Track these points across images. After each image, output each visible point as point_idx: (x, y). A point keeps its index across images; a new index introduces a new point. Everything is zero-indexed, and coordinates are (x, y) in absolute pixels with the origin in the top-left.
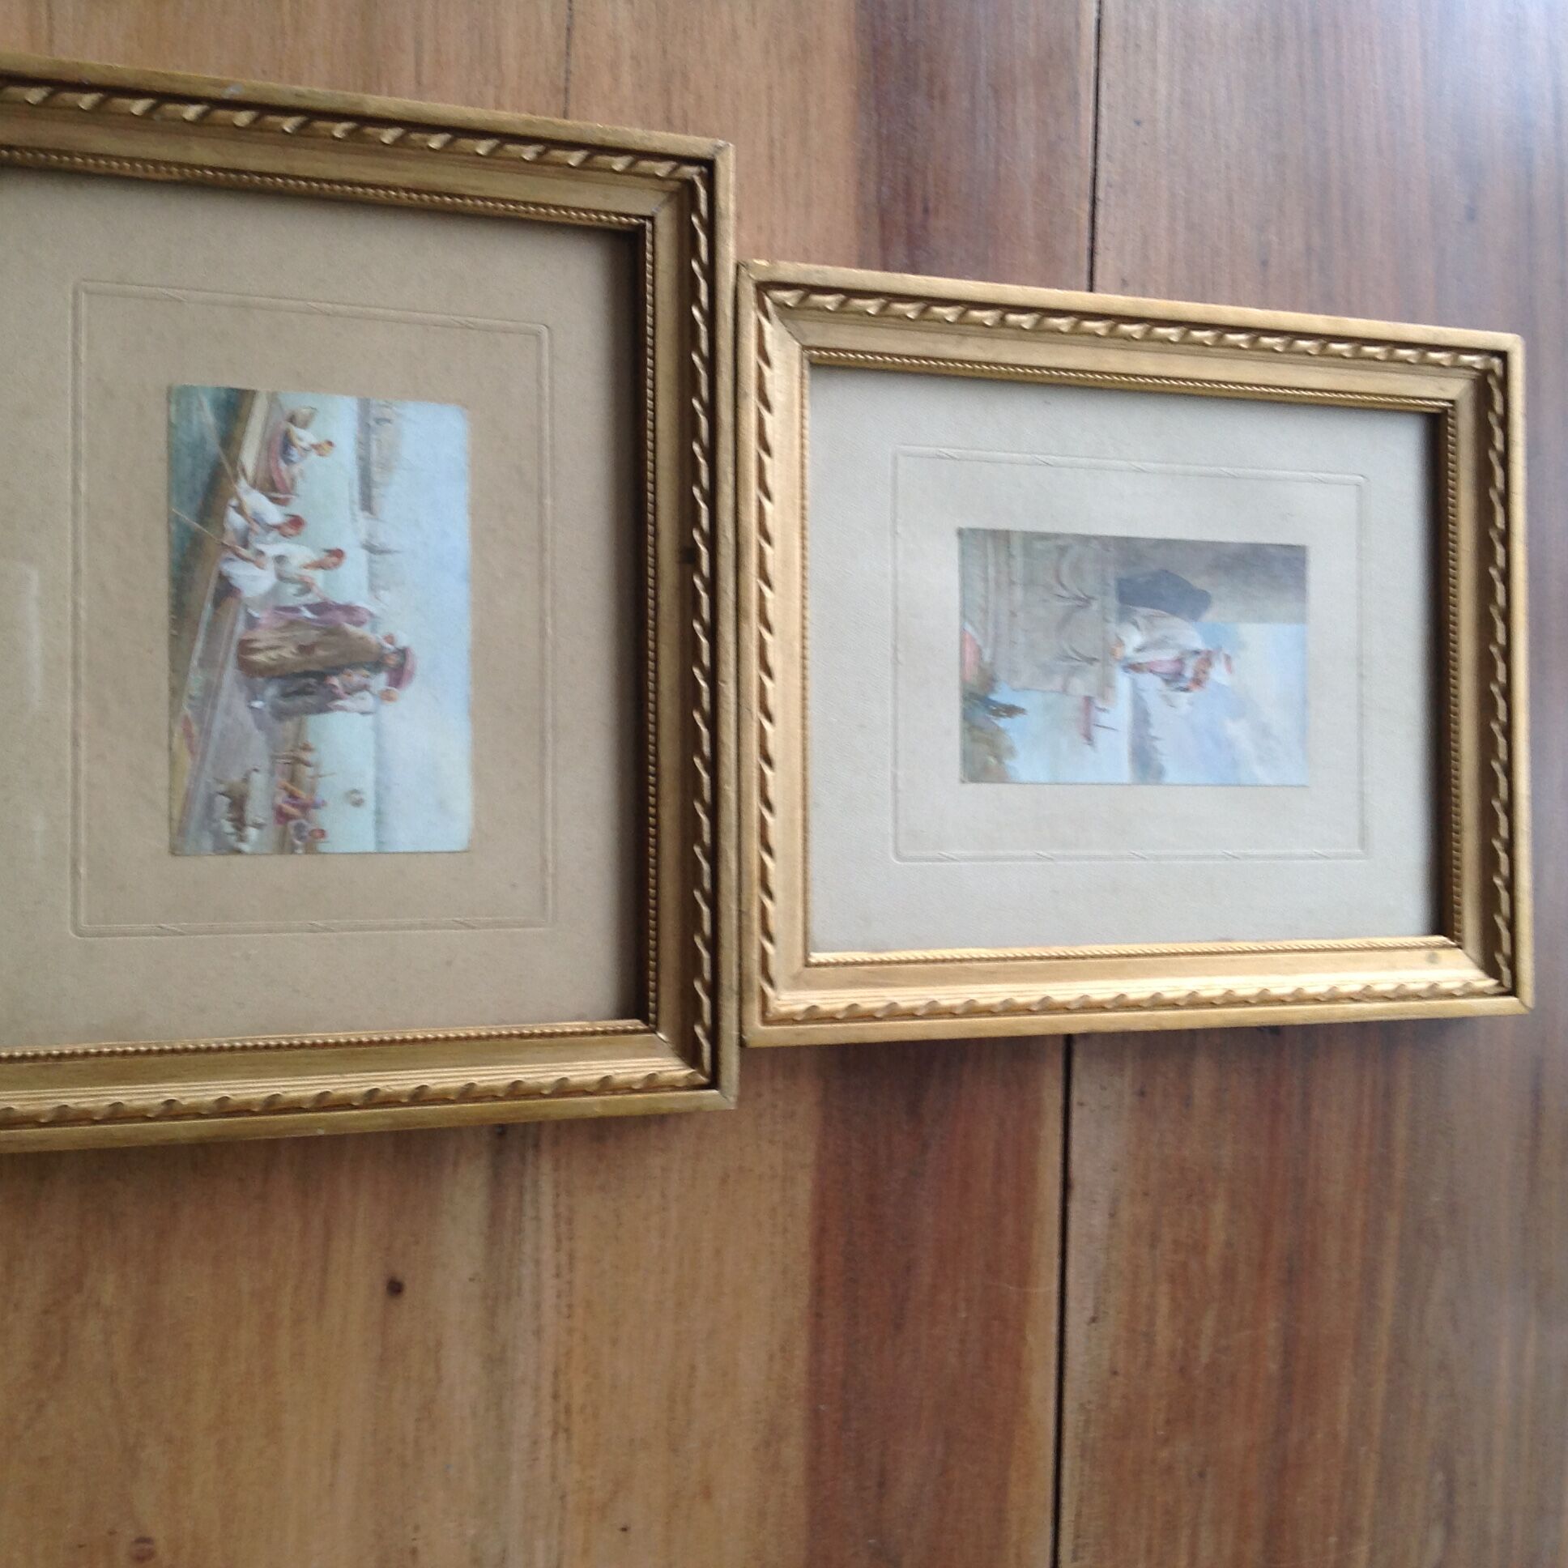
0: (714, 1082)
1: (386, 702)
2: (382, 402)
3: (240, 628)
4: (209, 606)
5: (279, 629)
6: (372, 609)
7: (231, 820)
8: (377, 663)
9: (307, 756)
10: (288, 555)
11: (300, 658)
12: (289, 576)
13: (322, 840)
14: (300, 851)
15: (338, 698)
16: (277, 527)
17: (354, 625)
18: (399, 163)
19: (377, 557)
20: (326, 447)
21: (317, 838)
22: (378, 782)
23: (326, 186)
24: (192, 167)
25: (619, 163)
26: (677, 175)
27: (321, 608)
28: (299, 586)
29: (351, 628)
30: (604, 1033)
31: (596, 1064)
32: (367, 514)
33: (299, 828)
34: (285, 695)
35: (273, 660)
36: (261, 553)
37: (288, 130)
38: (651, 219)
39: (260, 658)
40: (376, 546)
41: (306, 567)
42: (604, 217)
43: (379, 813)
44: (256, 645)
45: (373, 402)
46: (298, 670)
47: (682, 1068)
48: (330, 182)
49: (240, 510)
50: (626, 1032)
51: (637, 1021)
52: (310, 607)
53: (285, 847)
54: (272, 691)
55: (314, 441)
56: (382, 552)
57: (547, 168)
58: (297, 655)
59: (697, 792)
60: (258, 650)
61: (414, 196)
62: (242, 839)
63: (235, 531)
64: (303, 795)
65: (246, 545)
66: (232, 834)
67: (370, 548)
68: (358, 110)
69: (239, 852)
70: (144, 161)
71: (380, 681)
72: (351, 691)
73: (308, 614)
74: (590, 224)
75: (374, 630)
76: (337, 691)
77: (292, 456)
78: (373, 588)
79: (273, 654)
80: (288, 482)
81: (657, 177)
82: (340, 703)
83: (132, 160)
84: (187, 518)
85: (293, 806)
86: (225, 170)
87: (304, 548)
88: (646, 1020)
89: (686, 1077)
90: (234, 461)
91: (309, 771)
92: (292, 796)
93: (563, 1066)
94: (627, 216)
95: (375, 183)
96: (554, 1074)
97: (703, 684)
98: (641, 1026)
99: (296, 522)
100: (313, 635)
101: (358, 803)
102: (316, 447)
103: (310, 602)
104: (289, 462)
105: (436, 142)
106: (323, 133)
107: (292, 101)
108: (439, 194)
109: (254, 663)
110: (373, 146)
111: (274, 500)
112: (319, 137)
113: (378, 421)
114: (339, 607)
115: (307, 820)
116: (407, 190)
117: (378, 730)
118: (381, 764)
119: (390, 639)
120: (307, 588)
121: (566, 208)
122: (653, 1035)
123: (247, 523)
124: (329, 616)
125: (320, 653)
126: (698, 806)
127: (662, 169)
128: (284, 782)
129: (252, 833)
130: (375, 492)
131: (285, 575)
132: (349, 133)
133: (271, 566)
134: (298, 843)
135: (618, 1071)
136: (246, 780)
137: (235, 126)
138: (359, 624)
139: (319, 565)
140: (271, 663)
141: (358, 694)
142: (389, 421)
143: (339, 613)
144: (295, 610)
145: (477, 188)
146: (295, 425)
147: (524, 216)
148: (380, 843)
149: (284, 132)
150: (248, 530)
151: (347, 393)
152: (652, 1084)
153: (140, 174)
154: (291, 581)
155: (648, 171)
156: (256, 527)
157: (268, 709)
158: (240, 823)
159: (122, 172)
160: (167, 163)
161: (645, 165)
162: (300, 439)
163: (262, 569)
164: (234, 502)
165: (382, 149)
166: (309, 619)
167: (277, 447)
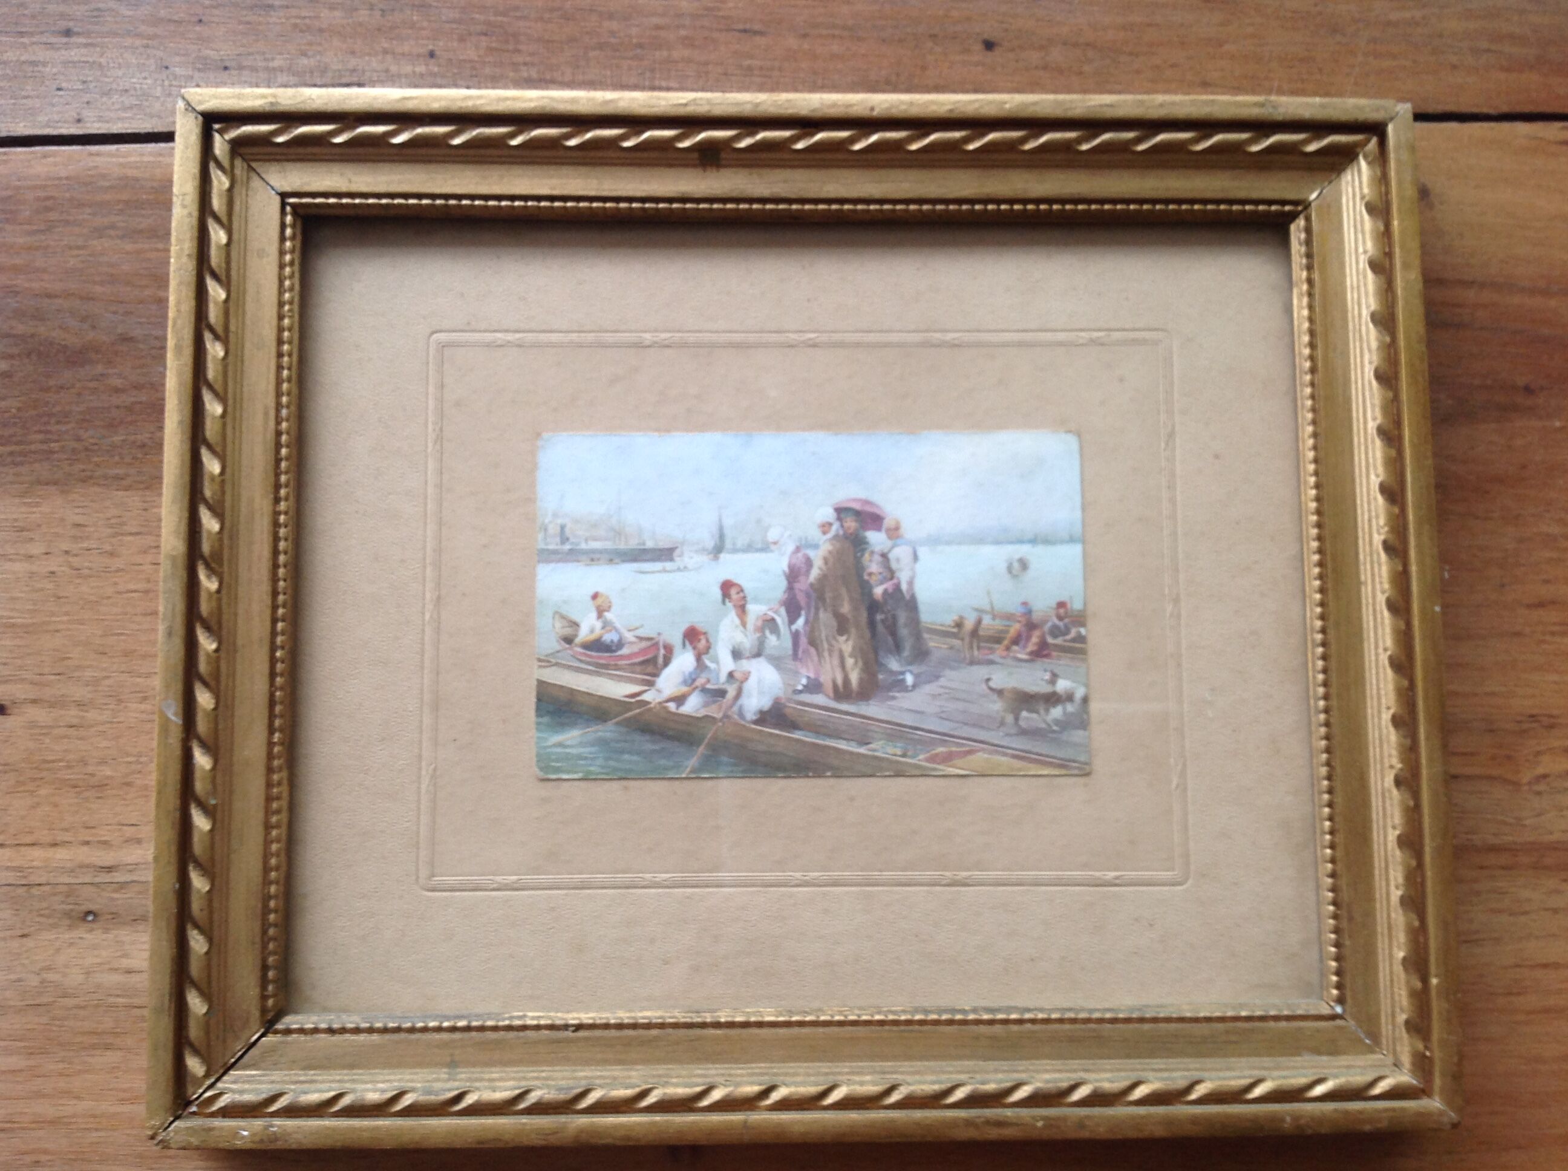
0: (1377, 129)
1: (900, 532)
2: (540, 536)
3: (819, 699)
4: (797, 735)
5: (820, 655)
6: (790, 548)
7: (1047, 711)
8: (855, 543)
9: (969, 624)
10: (731, 647)
11: (853, 631)
12: (756, 643)
13: (1069, 606)
14: (1083, 631)
15: (898, 588)
16: (699, 658)
17: (811, 570)
18: (244, 510)
19: (728, 544)
20: (599, 601)
21: (1066, 613)
22: (997, 542)
23: (281, 598)
24: (270, 756)
25: (218, 236)
26: (226, 163)
27: (792, 608)
28: (767, 633)
29: (815, 573)
30: (1309, 268)
31: (1351, 279)
32: (677, 553)
33: (1055, 632)
34: (898, 648)
35: (856, 662)
36: (731, 675)
37: (214, 646)
38: (284, 196)
39: (854, 677)
40: (715, 544)
41: (744, 624)
42: (288, 258)
43: (1034, 541)
44: (840, 681)
45: (542, 546)
46: (868, 634)
47: (1356, 169)
48: (275, 593)
49: (680, 700)
50: (1308, 242)
51: (1293, 227)
52: (792, 621)
53: (1077, 649)
54: (894, 664)
55: (594, 615)
56: (722, 537)
57: (232, 328)
58: (849, 634)
59: (1011, 146)
60: (846, 681)
61: (283, 492)
62: (1070, 697)
63: (706, 705)
64: (1015, 628)
65: (722, 693)
66: (1065, 708)
67: (718, 550)
68: (181, 562)
69: (1085, 701)
70: (268, 812)
71: (876, 539)
72: (891, 574)
73: (800, 622)
74: (297, 275)
75: (816, 547)
76: (890, 590)
77: (612, 641)
78: (766, 548)
79: (850, 662)
80: (644, 644)
81: (230, 190)
82: (904, 587)
83: (268, 827)
84: (693, 762)
85: (1028, 638)
86: (272, 716)
87: (722, 629)
88: (1293, 216)
89: (1369, 163)
90: (622, 705)
91: (987, 620)
92: (1016, 641)
93: (1353, 317)
94: (283, 226)
95: (271, 539)
96: (1364, 328)
97: (874, 138)
98: (1301, 222)
99: (692, 635)
100: (825, 617)
101: (1024, 565)
102: (600, 612)
103: (786, 619)
104: (620, 644)
105: (212, 466)
106: (214, 604)
107: (178, 643)
108: (278, 461)
109: (861, 681)
110: (226, 541)
111: (667, 662)
112: (219, 608)
113: (564, 540)
114: (790, 588)
115: (1045, 622)
116: (277, 500)
117: (935, 541)
118: (978, 539)
119: (825, 527)
120: (769, 624)
121: (281, 304)
122: (1313, 205)
123: (696, 692)
124: (801, 599)
125: (846, 608)
126: (1029, 146)
127: (220, 181)
128: (1000, 649)
129: (1062, 685)
130: (650, 544)
131: (755, 650)
132: (211, 571)
133: (746, 665)
134: (1073, 633)
135: (1361, 250)
136: (1000, 692)
137: (215, 709)
138: (809, 563)
139: (742, 610)
140: (860, 663)
141: (894, 565)
142: (563, 527)
143: (797, 586)
144: (796, 636)
145: (266, 414)
146: (576, 636)
147: (295, 358)
148: (1072, 540)
149: (217, 651)
150: (704, 690)
151: (533, 576)
152: (1379, 209)
153: (284, 817)
154: (761, 642)
155: (224, 200)
156: (700, 681)
157: (915, 668)
158: (1052, 699)
159: (284, 837)
160: (269, 785)
161: (217, 203)
162: (592, 631)
163: (749, 673)
164: (672, 706)
165: (229, 532)
166: (807, 622)
167: (603, 657)
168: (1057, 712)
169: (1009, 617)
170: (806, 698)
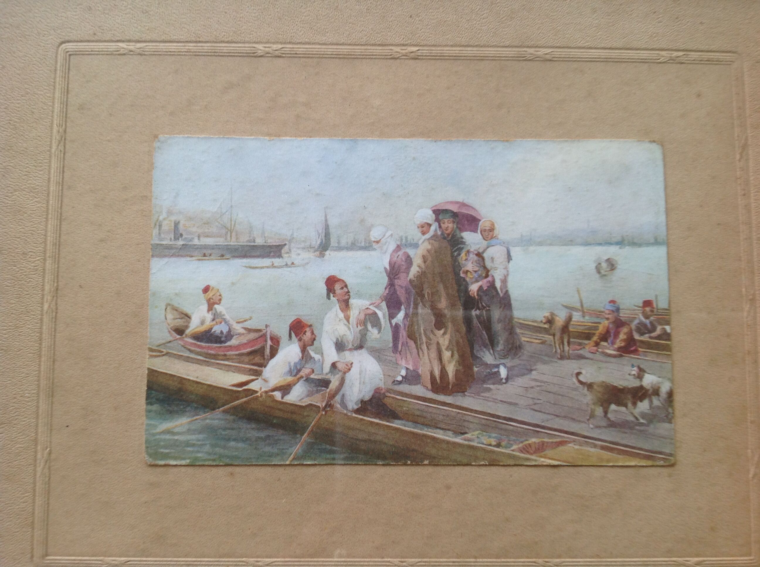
1: (496, 232)
2: (155, 232)
3: (418, 390)
4: (396, 424)
5: (418, 348)
6: (392, 247)
7: (635, 404)
8: (452, 243)
9: (560, 319)
10: (334, 339)
11: (450, 325)
12: (359, 336)
13: (654, 304)
14: (668, 328)
15: (492, 285)
16: (304, 350)
17: (411, 267)
19: (333, 242)
20: (210, 294)
21: (652, 311)
22: (587, 244)
27: (393, 303)
28: (369, 326)
29: (414, 270)
32: (285, 249)
33: (642, 329)
34: (492, 343)
35: (452, 356)
36: (334, 365)
39: (451, 369)
40: (321, 242)
41: (347, 317)
43: (621, 243)
44: (437, 373)
45: (156, 241)
46: (463, 330)
49: (285, 389)
52: (392, 316)
54: (488, 358)
55: (204, 307)
56: (327, 235)
58: (446, 328)
60: (443, 372)
62: (656, 392)
63: (310, 394)
64: (604, 324)
65: (326, 383)
66: (651, 402)
67: (324, 247)
69: (670, 394)
71: (472, 239)
72: (485, 272)
73: (401, 315)
75: (416, 246)
76: (485, 287)
77: (222, 332)
78: (368, 246)
79: (447, 354)
80: (253, 336)
82: (498, 284)
84: (297, 449)
85: (616, 335)
87: (326, 321)
90: (229, 394)
91: (577, 317)
92: (604, 337)
99: (298, 328)
100: (424, 311)
101: (612, 265)
102: (211, 305)
103: (387, 314)
104: (229, 336)
109: (457, 373)
111: (274, 353)
113: (178, 235)
114: (391, 284)
115: (632, 321)
117: (528, 242)
119: (424, 228)
120: (371, 318)
123: (301, 382)
124: (401, 294)
125: (443, 304)
128: (589, 344)
129: (649, 380)
130: (259, 241)
131: (357, 343)
133: (348, 356)
134: (659, 330)
136: (590, 386)
138: (409, 261)
139: (345, 304)
140: (457, 356)
141: (488, 264)
142: (176, 224)
143: (397, 282)
144: (396, 329)
146: (187, 327)
148: (656, 242)
150: (308, 380)
151: (147, 269)
154: (363, 335)
156: (305, 372)
157: (509, 362)
158: (640, 393)
162: (203, 323)
163: (352, 364)
164: (278, 395)
166: (406, 315)
167: (213, 348)
168: (644, 406)
169: (598, 314)
170: (405, 388)
